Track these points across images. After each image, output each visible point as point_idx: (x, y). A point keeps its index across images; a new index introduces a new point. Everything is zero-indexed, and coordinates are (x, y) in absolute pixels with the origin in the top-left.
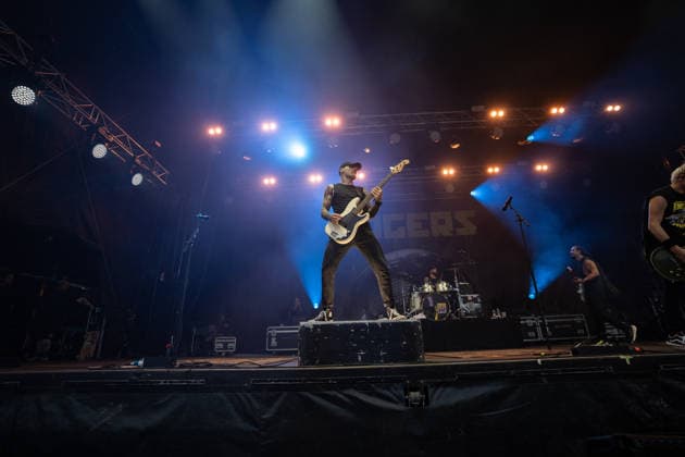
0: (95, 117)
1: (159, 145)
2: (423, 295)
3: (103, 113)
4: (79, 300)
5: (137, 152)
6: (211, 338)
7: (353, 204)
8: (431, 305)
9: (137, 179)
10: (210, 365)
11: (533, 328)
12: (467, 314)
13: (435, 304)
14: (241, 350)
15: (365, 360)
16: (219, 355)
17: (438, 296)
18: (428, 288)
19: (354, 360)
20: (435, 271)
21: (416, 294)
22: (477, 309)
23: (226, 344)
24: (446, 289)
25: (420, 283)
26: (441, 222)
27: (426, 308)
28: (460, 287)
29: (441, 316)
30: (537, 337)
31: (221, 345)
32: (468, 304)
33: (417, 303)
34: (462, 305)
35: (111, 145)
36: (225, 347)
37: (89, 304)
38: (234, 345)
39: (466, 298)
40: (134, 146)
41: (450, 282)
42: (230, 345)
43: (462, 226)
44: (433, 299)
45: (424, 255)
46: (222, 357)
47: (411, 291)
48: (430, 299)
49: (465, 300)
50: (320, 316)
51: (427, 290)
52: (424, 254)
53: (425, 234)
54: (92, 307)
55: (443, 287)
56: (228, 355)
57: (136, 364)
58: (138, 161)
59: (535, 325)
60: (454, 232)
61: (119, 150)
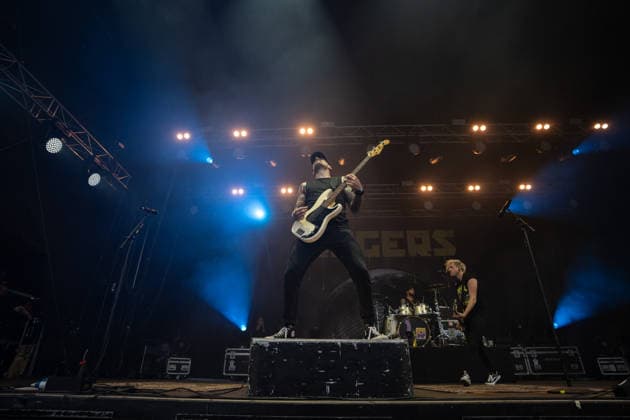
0: (53, 109)
1: (122, 146)
2: (400, 318)
3: (62, 107)
4: (17, 309)
5: (97, 151)
6: (163, 358)
7: (324, 196)
8: (409, 329)
9: (94, 180)
10: (133, 391)
11: (521, 360)
12: (448, 341)
13: (414, 328)
14: (196, 374)
15: (334, 394)
16: (173, 379)
17: (417, 320)
18: (405, 310)
19: (319, 392)
20: (412, 291)
21: (391, 318)
22: (459, 337)
23: (179, 366)
24: (425, 312)
25: (397, 305)
26: (419, 241)
27: (403, 332)
28: (441, 310)
29: (420, 343)
30: (525, 370)
31: (174, 367)
32: (449, 330)
33: (392, 326)
34: (443, 331)
35: (68, 141)
36: (178, 369)
37: (27, 313)
38: (188, 368)
39: (447, 323)
40: (95, 145)
41: (430, 304)
42: (183, 367)
43: (440, 246)
44: (411, 322)
45: (400, 276)
46: (177, 381)
47: (386, 313)
48: (407, 323)
49: (446, 326)
50: (280, 333)
51: (404, 313)
52: (400, 274)
53: (400, 253)
54: (30, 317)
55: (422, 309)
56: (183, 379)
57: (37, 386)
58: (97, 160)
59: (522, 358)
60: (432, 253)
61: (78, 148)
